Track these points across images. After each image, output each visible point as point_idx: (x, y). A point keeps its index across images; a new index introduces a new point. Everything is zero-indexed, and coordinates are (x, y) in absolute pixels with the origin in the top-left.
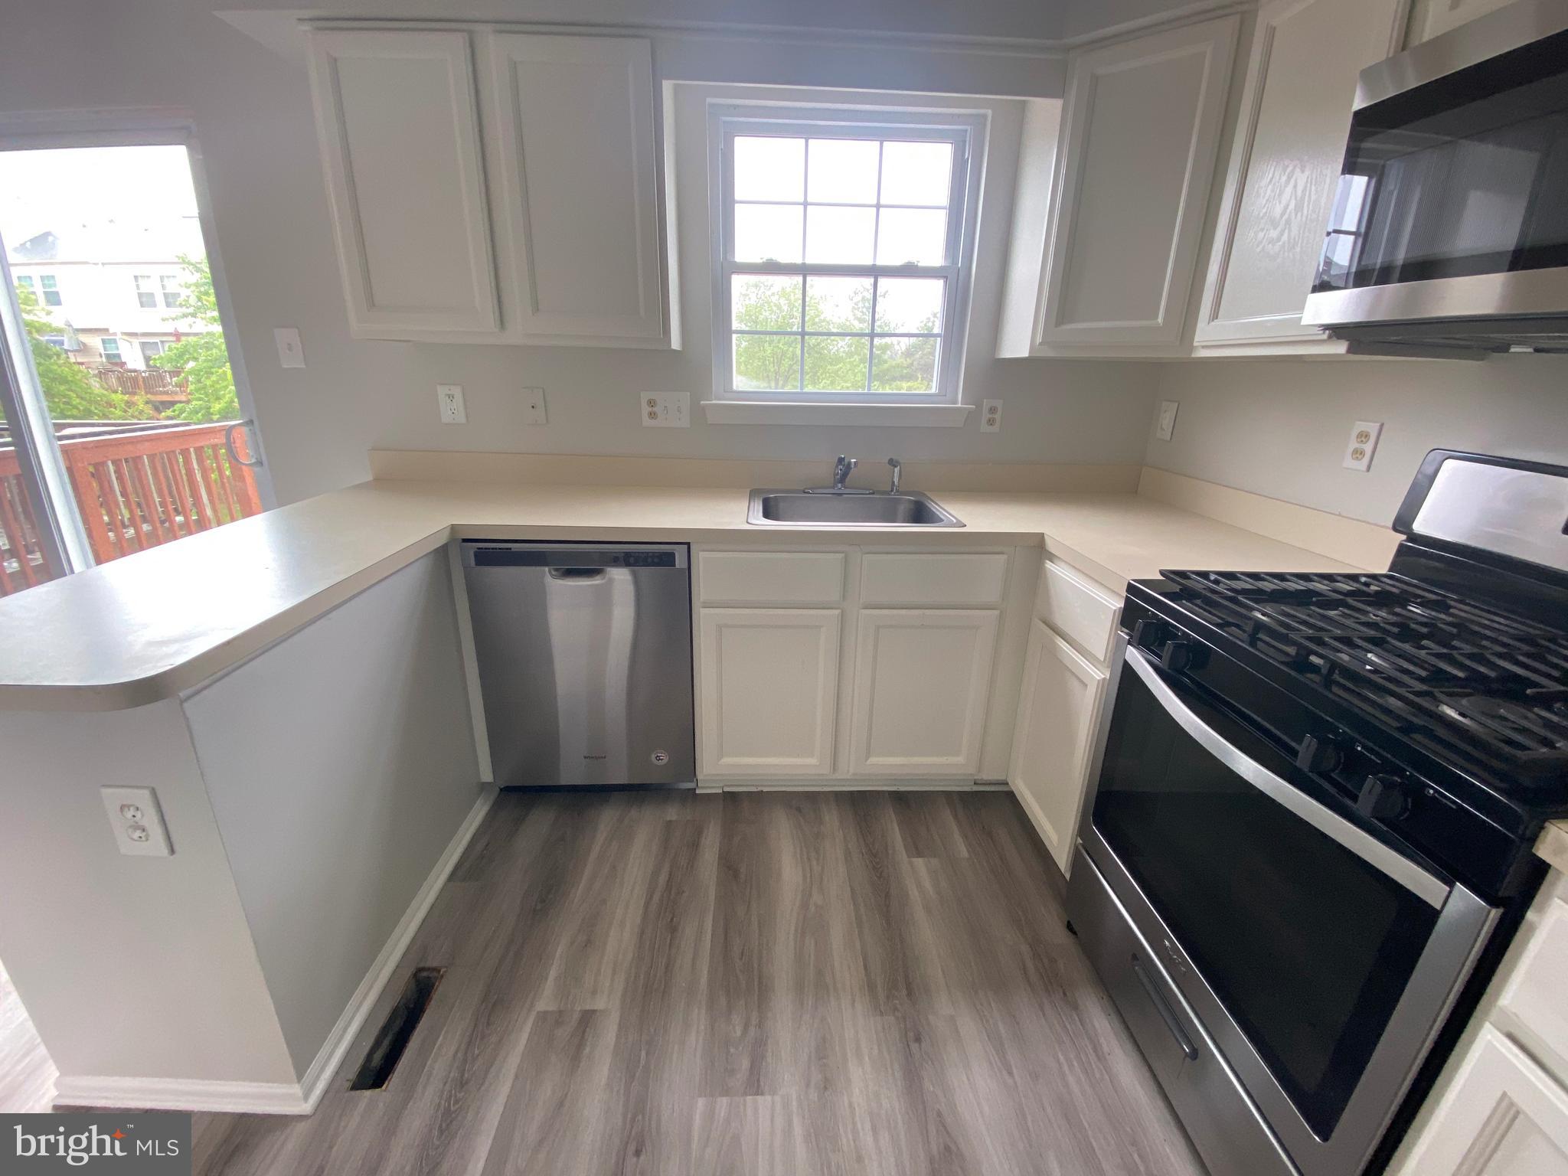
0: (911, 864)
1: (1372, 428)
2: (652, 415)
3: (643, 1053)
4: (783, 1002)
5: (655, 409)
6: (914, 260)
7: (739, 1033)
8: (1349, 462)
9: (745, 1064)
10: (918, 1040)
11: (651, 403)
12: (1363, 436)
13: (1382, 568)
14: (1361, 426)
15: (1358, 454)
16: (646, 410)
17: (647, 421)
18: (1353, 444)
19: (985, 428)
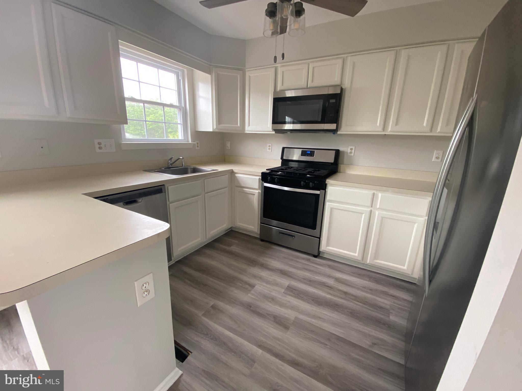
0: (231, 248)
1: (271, 145)
2: (100, 148)
3: (232, 300)
4: (241, 276)
5: (101, 146)
6: (172, 103)
7: (241, 285)
8: (268, 150)
9: (248, 286)
10: (263, 265)
11: (99, 144)
12: (269, 146)
13: (280, 165)
14: (268, 145)
15: (269, 149)
16: (97, 146)
17: (98, 151)
18: (268, 147)
19: (197, 148)
